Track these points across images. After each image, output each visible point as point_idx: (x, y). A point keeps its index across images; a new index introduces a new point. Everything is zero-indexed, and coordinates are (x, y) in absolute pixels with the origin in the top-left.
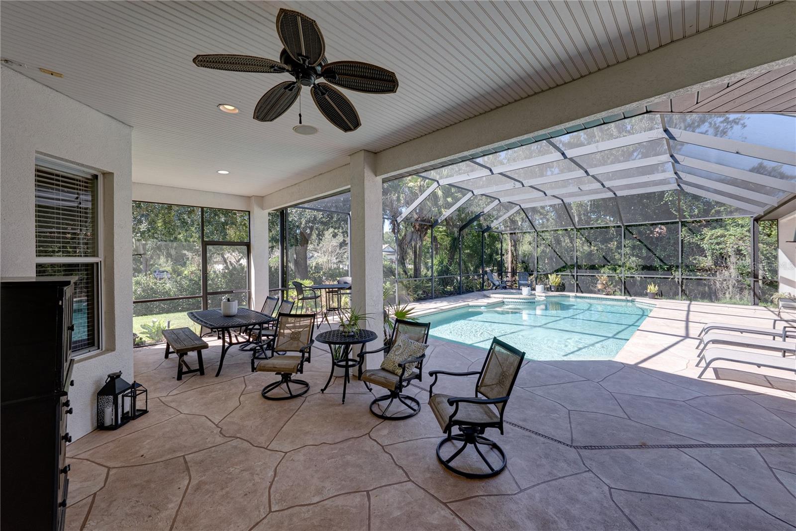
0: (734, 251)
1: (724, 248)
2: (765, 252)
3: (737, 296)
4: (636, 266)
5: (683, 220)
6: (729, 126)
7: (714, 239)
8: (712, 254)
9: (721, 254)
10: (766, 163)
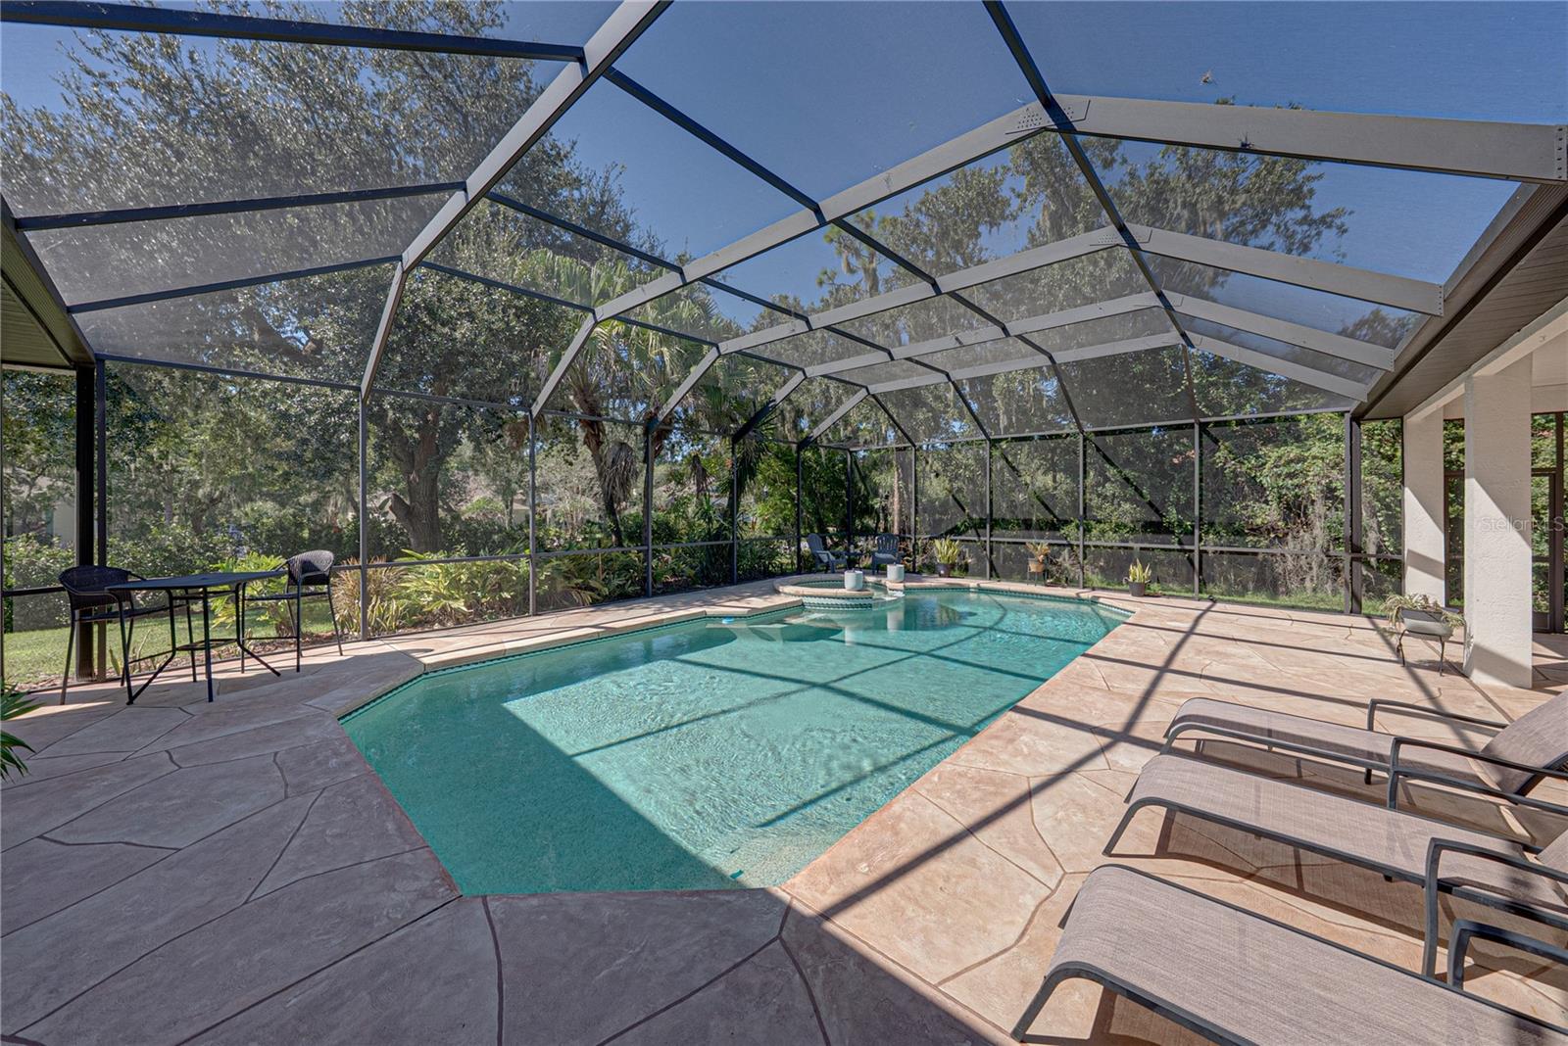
0: (1322, 491)
1: (1303, 486)
2: (1382, 494)
3: (1327, 586)
4: (1132, 522)
5: (1202, 420)
6: (1314, 232)
7: (1284, 465)
8: (1279, 498)
9: (1297, 496)
10: (1385, 311)
